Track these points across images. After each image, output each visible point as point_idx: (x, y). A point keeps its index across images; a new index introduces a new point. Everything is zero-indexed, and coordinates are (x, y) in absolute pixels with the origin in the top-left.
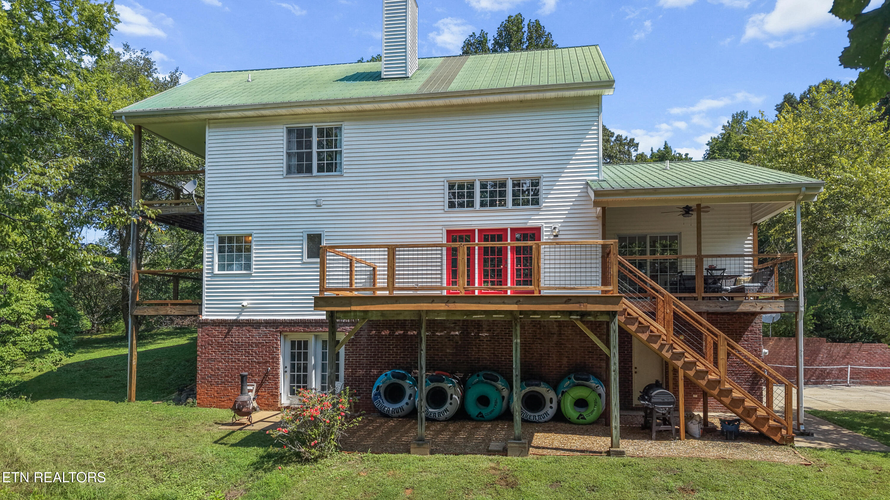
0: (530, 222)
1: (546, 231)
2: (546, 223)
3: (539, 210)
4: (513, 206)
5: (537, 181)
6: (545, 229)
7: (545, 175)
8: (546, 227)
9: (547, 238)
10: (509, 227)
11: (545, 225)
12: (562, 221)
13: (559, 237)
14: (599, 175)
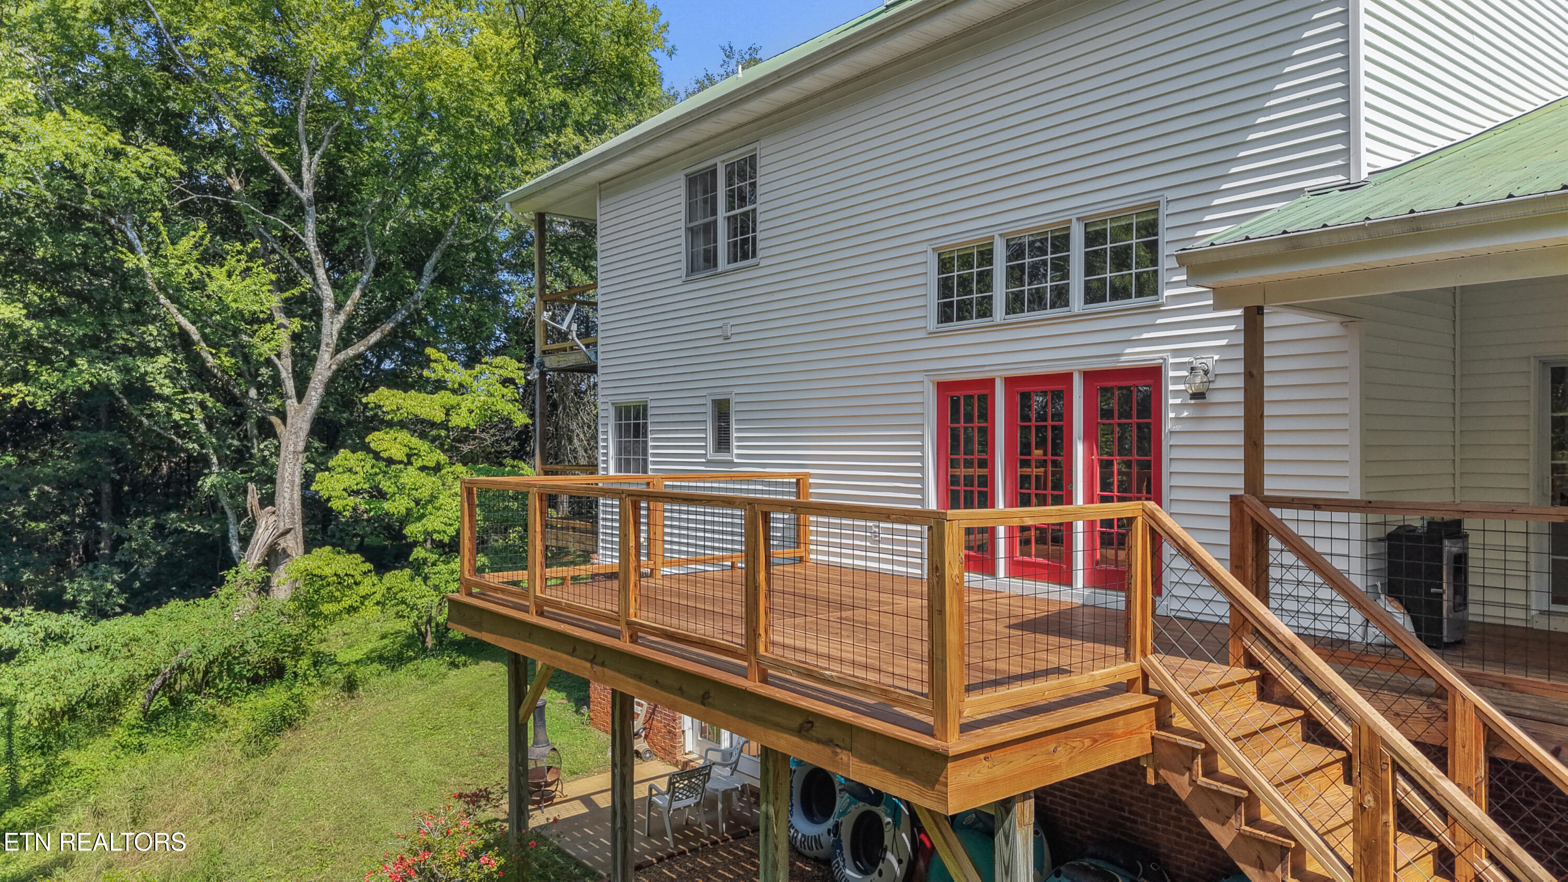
0: (1128, 351)
1: (1177, 380)
2: (1176, 353)
3: (1155, 309)
4: (1086, 303)
5: (1152, 217)
6: (1171, 374)
7: (1171, 195)
8: (1177, 366)
9: (1179, 401)
10: (1076, 368)
11: (1171, 361)
12: (1224, 342)
13: (1212, 398)
14: (1348, 165)
